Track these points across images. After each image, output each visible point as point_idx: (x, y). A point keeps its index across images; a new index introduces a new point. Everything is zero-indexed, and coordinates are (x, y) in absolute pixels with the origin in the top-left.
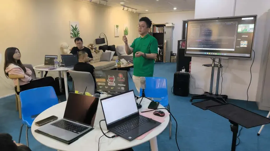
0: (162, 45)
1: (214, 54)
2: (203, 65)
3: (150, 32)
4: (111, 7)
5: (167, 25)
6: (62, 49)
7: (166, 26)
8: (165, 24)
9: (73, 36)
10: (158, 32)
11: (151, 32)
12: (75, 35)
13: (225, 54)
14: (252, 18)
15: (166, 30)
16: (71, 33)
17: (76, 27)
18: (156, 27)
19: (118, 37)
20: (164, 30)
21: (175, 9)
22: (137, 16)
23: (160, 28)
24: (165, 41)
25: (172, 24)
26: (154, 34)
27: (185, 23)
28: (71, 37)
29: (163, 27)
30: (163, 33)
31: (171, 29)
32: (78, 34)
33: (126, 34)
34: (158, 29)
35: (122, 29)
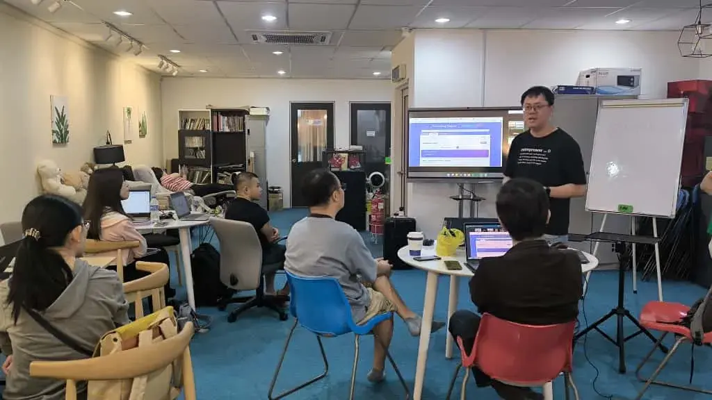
0: (239, 163)
2: (451, 197)
3: (201, 128)
4: (119, 56)
5: (252, 112)
6: (40, 176)
7: (250, 113)
8: (247, 110)
9: (57, 140)
10: (227, 130)
11: (204, 128)
12: (62, 136)
13: (486, 175)
15: (249, 124)
16: (55, 129)
17: (62, 113)
18: (222, 117)
19: (129, 142)
20: (244, 125)
21: (282, 73)
22: (158, 81)
23: (231, 119)
24: (252, 155)
25: (268, 109)
26: (215, 134)
27: (295, 107)
28: (54, 142)
29: (240, 116)
30: (243, 133)
31: (262, 122)
32: (67, 132)
33: (142, 134)
34: (228, 122)
35: (136, 118)
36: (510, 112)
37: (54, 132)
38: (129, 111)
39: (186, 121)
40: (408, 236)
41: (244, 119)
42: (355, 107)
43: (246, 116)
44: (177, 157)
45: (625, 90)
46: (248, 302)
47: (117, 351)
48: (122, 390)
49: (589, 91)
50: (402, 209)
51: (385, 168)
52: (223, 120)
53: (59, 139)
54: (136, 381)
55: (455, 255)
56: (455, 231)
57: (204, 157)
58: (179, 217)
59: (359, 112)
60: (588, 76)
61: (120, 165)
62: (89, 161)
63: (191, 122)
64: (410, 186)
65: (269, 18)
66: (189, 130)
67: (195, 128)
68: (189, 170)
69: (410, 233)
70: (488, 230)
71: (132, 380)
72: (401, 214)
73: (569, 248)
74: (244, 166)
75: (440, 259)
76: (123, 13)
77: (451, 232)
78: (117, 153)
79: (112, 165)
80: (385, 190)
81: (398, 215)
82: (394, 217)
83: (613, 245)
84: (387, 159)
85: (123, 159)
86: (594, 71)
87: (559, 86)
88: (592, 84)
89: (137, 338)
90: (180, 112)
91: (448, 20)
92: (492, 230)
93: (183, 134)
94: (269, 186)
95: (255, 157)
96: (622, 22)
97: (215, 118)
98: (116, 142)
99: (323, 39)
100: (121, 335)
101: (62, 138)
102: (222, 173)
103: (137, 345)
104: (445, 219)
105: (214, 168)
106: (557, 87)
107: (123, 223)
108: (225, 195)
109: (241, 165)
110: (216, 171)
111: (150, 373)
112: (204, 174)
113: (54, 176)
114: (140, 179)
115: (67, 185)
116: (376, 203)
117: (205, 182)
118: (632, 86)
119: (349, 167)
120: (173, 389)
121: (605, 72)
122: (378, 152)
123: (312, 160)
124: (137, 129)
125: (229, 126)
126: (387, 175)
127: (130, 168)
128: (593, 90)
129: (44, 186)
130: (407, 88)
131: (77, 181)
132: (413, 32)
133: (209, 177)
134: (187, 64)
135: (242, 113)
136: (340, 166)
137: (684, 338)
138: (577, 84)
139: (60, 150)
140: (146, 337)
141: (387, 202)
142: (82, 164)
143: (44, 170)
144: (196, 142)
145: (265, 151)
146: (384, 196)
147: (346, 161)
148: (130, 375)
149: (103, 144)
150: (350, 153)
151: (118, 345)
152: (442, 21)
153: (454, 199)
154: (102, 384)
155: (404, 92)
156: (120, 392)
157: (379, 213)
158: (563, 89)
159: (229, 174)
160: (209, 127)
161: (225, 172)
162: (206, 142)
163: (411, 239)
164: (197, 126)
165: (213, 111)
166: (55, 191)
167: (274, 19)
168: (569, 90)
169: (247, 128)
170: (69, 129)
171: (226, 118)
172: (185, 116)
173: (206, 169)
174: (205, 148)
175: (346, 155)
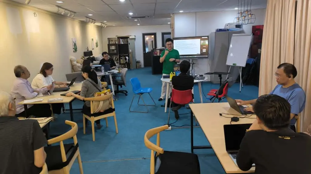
0: (127, 54)
1: (190, 57)
3: (115, 43)
5: (130, 37)
7: (130, 38)
10: (122, 43)
13: (196, 57)
14: (207, 37)
15: (129, 41)
17: (75, 43)
19: (93, 49)
21: (139, 24)
22: (100, 29)
23: (124, 40)
24: (131, 51)
25: (135, 36)
26: (119, 45)
27: (144, 35)
28: (74, 51)
29: (126, 39)
30: (128, 44)
31: (133, 40)
32: (77, 48)
33: (97, 46)
34: (123, 41)
35: (95, 41)
36: (203, 38)
37: (73, 48)
38: (93, 39)
39: (110, 41)
42: (163, 34)
45: (238, 29)
52: (121, 40)
57: (116, 52)
59: (165, 35)
60: (227, 25)
61: (92, 56)
62: (83, 56)
65: (131, 14)
66: (111, 44)
67: (113, 43)
76: (90, 15)
78: (91, 53)
85: (92, 55)
86: (229, 24)
88: (228, 28)
90: (108, 38)
91: (183, 11)
93: (109, 45)
94: (137, 60)
95: (132, 52)
96: (236, 9)
97: (119, 40)
98: (90, 49)
99: (148, 17)
101: (75, 50)
103: (101, 96)
105: (119, 56)
110: (120, 56)
111: (104, 101)
112: (116, 57)
113: (75, 61)
114: (97, 61)
115: (78, 63)
118: (240, 28)
121: (232, 24)
124: (95, 44)
125: (123, 42)
127: (94, 57)
128: (228, 30)
129: (73, 64)
131: (80, 62)
132: (173, 14)
133: (118, 59)
134: (109, 24)
135: (127, 38)
136: (157, 54)
138: (224, 28)
139: (75, 53)
142: (81, 57)
143: (72, 59)
144: (113, 48)
145: (135, 49)
148: (100, 101)
149: (86, 51)
150: (161, 50)
151: (97, 95)
152: (181, 11)
154: (95, 102)
155: (173, 30)
158: (218, 30)
160: (117, 43)
161: (123, 57)
162: (116, 48)
164: (113, 42)
165: (118, 37)
166: (76, 65)
167: (132, 14)
168: (220, 30)
169: (129, 43)
170: (77, 47)
171: (122, 39)
172: (109, 40)
173: (117, 56)
174: (116, 49)
175: (159, 51)
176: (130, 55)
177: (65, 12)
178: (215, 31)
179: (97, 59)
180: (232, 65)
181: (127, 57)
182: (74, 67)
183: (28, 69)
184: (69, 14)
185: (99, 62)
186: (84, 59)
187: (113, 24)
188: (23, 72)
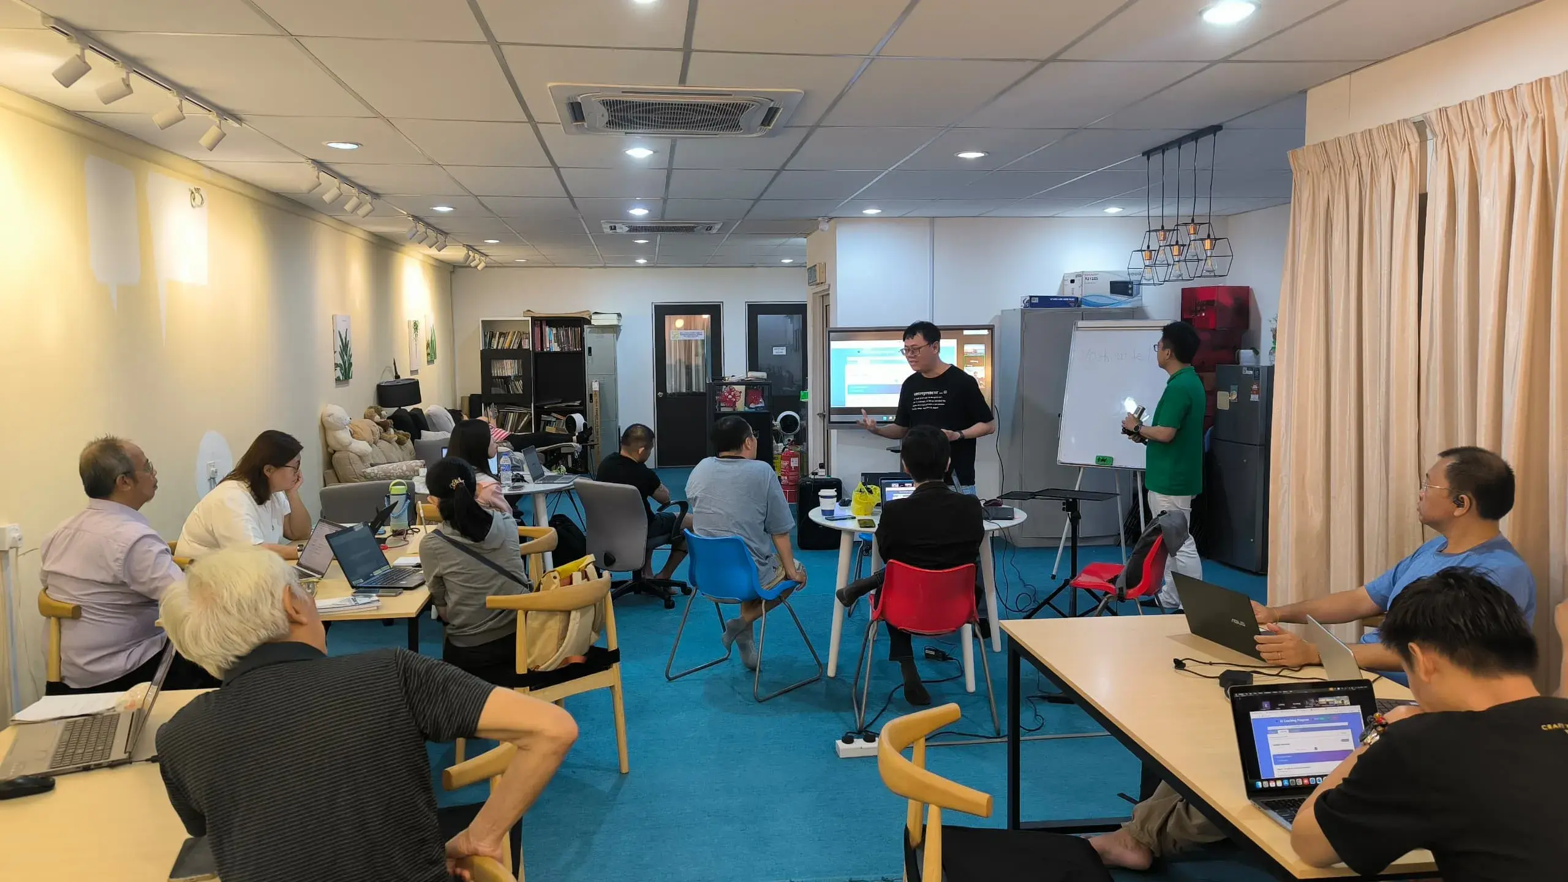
0: (574, 400)
2: (888, 449)
3: (515, 347)
5: (596, 321)
6: (324, 428)
7: (593, 322)
8: (587, 317)
9: (340, 377)
10: (556, 348)
11: (521, 346)
12: (345, 370)
14: (985, 332)
15: (591, 339)
16: (337, 362)
17: (346, 339)
18: (547, 329)
19: (418, 372)
20: (582, 339)
21: (642, 261)
22: (448, 277)
23: (562, 332)
24: (596, 386)
25: (619, 315)
26: (536, 355)
27: (662, 312)
28: (338, 380)
29: (576, 326)
30: (582, 353)
31: (610, 336)
32: (350, 364)
33: (431, 358)
34: (557, 336)
35: (424, 335)
36: (966, 332)
37: (336, 365)
38: (416, 325)
39: (493, 336)
40: (820, 493)
41: (582, 331)
42: (755, 311)
43: (585, 326)
44: (480, 392)
45: (1123, 302)
46: (621, 587)
47: (556, 587)
48: (560, 622)
49: (1072, 302)
50: (822, 466)
51: (801, 408)
52: (550, 333)
53: (343, 375)
54: (573, 614)
55: (873, 514)
56: (872, 487)
57: (521, 392)
58: (534, 479)
59: (761, 318)
60: (1072, 281)
61: (418, 408)
62: (372, 404)
63: (499, 338)
64: (834, 433)
65: (639, 212)
66: (503, 350)
67: (506, 346)
68: (499, 412)
69: (822, 490)
70: (906, 485)
71: (569, 613)
72: (822, 473)
73: (1003, 506)
74: (583, 404)
75: (855, 518)
76: (444, 209)
77: (868, 489)
78: (410, 391)
79: (396, 409)
80: (801, 438)
81: (816, 474)
82: (812, 477)
83: (1064, 504)
84: (802, 393)
85: (419, 400)
86: (1079, 275)
87: (1031, 297)
88: (1078, 294)
89: (571, 577)
90: (482, 321)
91: (880, 211)
92: (911, 484)
93: (489, 357)
95: (601, 390)
96: (1113, 210)
97: (537, 330)
98: (405, 375)
99: (709, 228)
100: (559, 573)
101: (345, 372)
102: (549, 414)
103: (571, 583)
104: (863, 474)
105: (536, 407)
106: (1028, 298)
107: (491, 487)
108: (559, 449)
109: (577, 403)
110: (539, 411)
111: (582, 608)
112: (521, 416)
113: (343, 428)
114: (438, 430)
115: (358, 439)
116: (787, 458)
117: (523, 430)
118: (1131, 295)
119: (746, 404)
120: (593, 633)
121: (1094, 277)
122: (791, 377)
123: (684, 390)
124: (423, 350)
125: (560, 344)
126: (804, 417)
127: (426, 411)
128: (1077, 302)
129: (331, 442)
130: (828, 294)
131: (365, 432)
132: (832, 222)
133: (529, 422)
134: (503, 254)
135: (576, 323)
136: (733, 404)
137: (1109, 595)
138: (1059, 293)
139: (343, 390)
140: (577, 577)
141: (803, 457)
142: (364, 410)
143: (330, 419)
144: (508, 368)
145: (616, 380)
146: (799, 448)
147: (743, 395)
148: (569, 609)
149: (389, 378)
150: (749, 384)
151: (557, 581)
152: (871, 212)
153: (892, 451)
154: (542, 617)
155: (825, 300)
156: (558, 624)
157: (793, 473)
158: (1036, 301)
159: (559, 417)
160: (527, 345)
161: (553, 414)
162: (524, 367)
163: (822, 497)
164: (509, 343)
165: (534, 319)
166: (346, 448)
167: (646, 212)
168: (1045, 302)
169: (587, 344)
170: (353, 360)
171: (554, 330)
172: (490, 329)
173: (523, 410)
174: (523, 376)
175: (742, 388)
176: (593, 407)
177: (339, 188)
178: (1019, 305)
179: (434, 424)
180: (1093, 462)
181: (578, 418)
182: (336, 455)
183: (147, 456)
184: (354, 201)
185: (449, 435)
186: (377, 418)
187: (516, 254)
188: (129, 473)
